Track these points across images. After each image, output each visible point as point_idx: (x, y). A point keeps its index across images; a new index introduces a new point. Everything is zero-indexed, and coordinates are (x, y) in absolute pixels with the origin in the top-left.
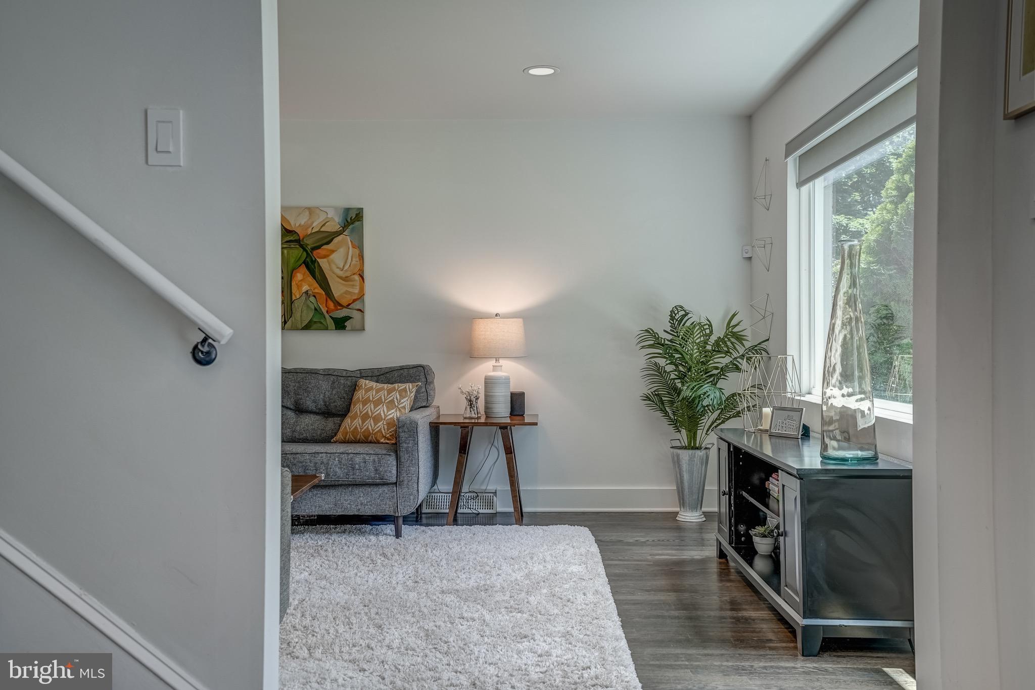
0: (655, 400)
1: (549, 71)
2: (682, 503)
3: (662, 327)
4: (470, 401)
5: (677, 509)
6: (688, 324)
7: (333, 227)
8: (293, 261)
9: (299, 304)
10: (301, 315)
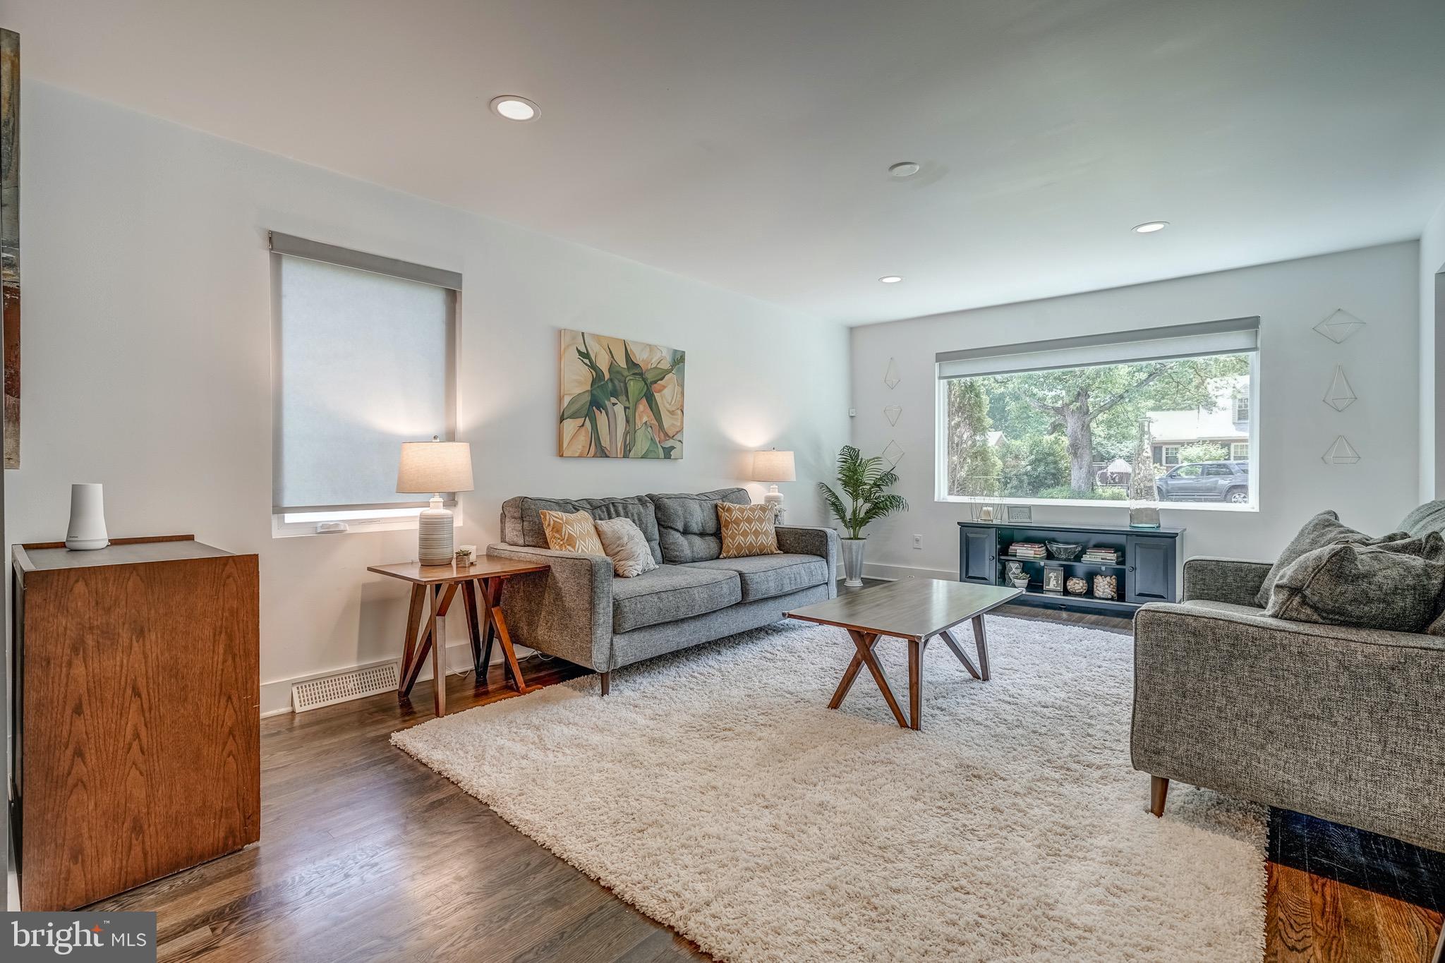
7: (665, 365)
8: (637, 392)
9: (640, 434)
10: (642, 445)
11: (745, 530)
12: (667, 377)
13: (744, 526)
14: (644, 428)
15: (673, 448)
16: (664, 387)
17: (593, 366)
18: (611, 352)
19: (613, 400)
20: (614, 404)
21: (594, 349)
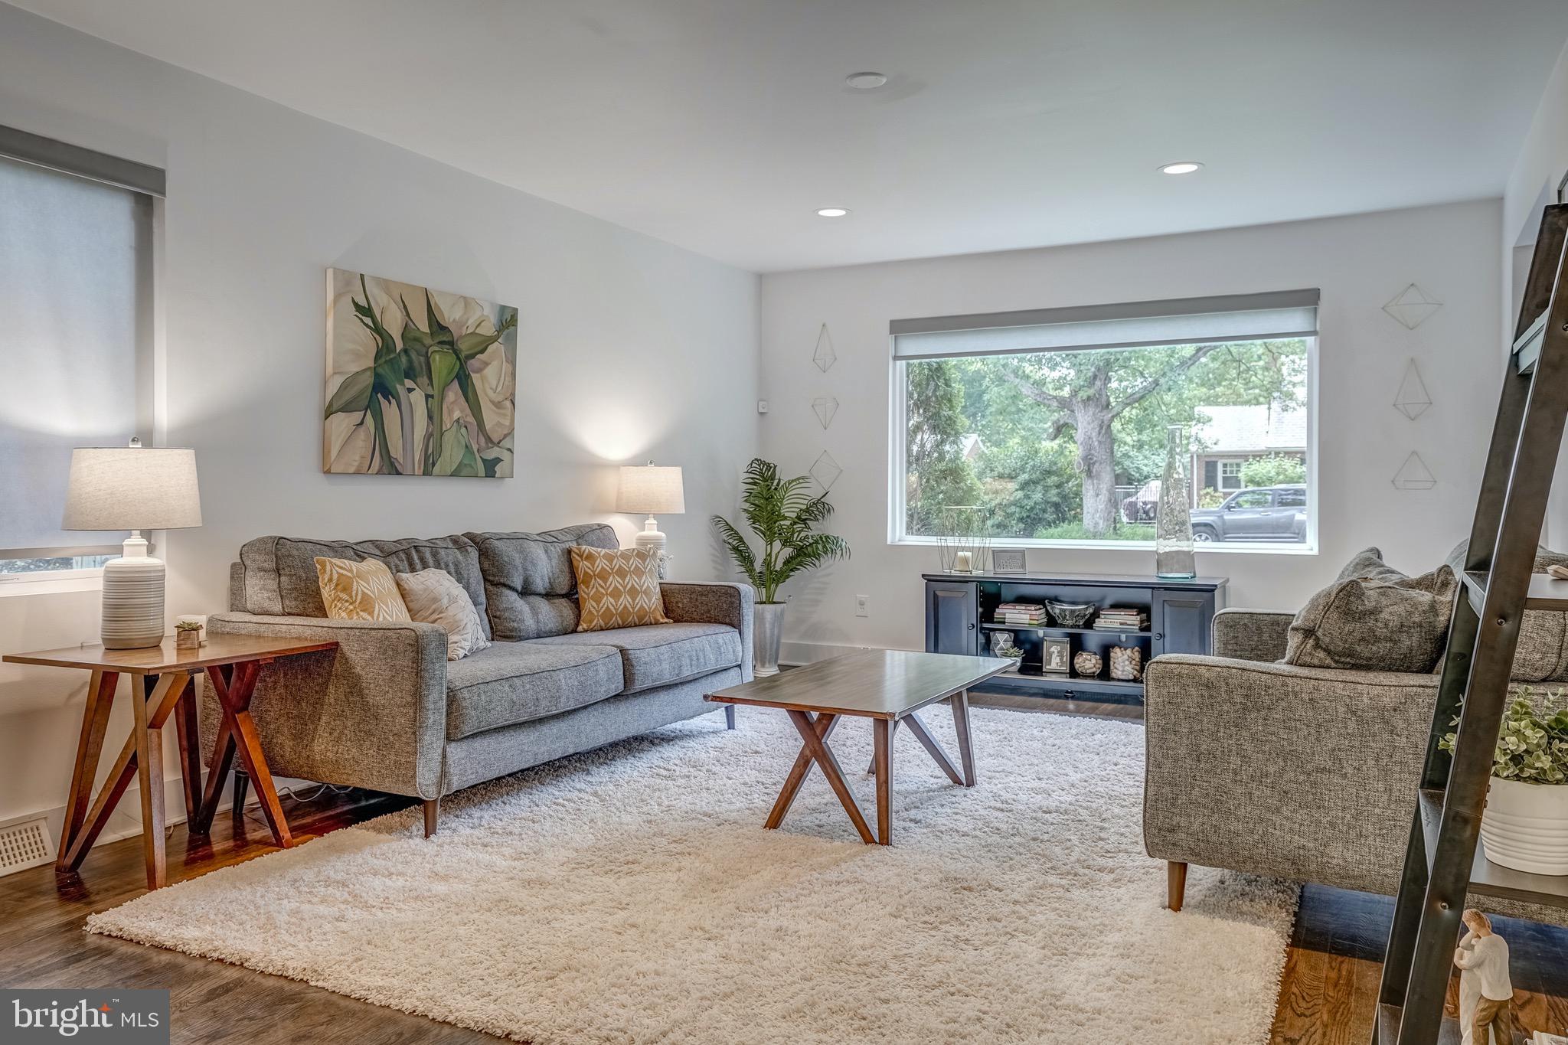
1: (840, 213)
7: (488, 329)
8: (445, 372)
9: (448, 438)
10: (451, 454)
11: (616, 586)
12: (491, 348)
13: (614, 581)
14: (454, 428)
15: (498, 460)
16: (486, 364)
17: (378, 329)
18: (405, 307)
19: (409, 383)
20: (410, 390)
21: (380, 301)
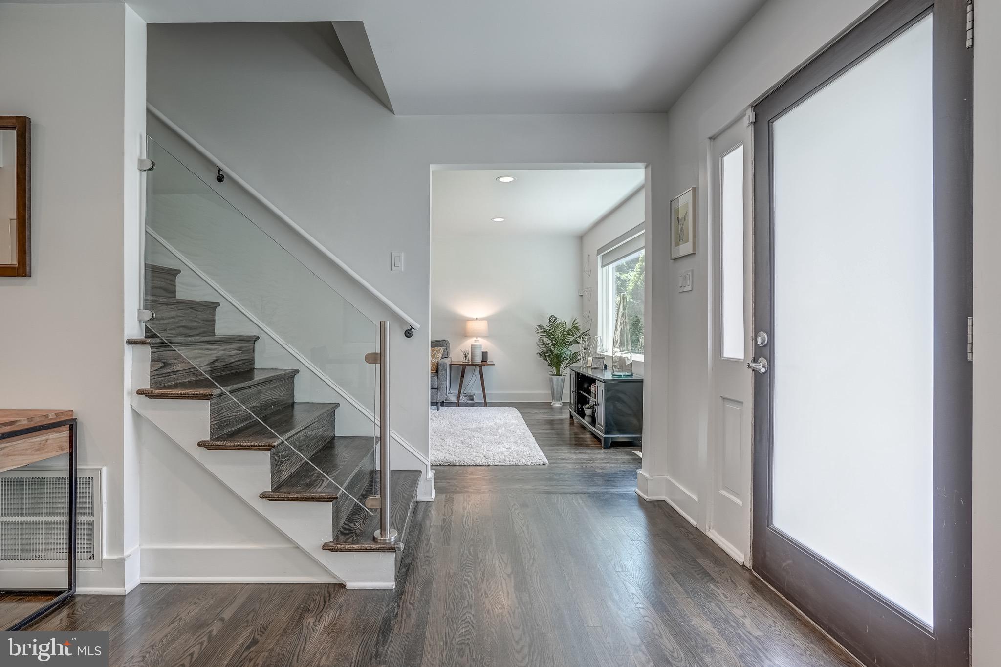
0: (543, 355)
1: (503, 220)
2: (554, 398)
3: (546, 324)
4: (465, 355)
5: (552, 401)
6: (557, 323)
